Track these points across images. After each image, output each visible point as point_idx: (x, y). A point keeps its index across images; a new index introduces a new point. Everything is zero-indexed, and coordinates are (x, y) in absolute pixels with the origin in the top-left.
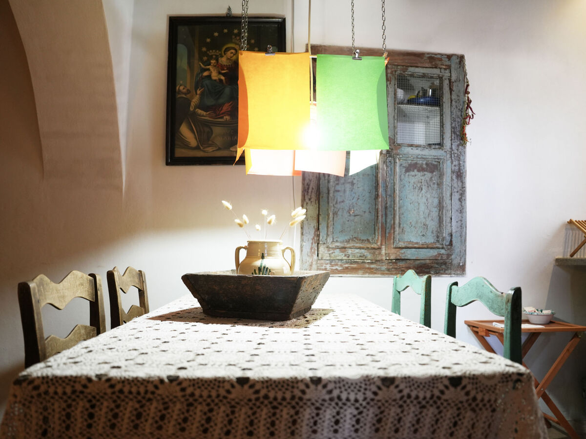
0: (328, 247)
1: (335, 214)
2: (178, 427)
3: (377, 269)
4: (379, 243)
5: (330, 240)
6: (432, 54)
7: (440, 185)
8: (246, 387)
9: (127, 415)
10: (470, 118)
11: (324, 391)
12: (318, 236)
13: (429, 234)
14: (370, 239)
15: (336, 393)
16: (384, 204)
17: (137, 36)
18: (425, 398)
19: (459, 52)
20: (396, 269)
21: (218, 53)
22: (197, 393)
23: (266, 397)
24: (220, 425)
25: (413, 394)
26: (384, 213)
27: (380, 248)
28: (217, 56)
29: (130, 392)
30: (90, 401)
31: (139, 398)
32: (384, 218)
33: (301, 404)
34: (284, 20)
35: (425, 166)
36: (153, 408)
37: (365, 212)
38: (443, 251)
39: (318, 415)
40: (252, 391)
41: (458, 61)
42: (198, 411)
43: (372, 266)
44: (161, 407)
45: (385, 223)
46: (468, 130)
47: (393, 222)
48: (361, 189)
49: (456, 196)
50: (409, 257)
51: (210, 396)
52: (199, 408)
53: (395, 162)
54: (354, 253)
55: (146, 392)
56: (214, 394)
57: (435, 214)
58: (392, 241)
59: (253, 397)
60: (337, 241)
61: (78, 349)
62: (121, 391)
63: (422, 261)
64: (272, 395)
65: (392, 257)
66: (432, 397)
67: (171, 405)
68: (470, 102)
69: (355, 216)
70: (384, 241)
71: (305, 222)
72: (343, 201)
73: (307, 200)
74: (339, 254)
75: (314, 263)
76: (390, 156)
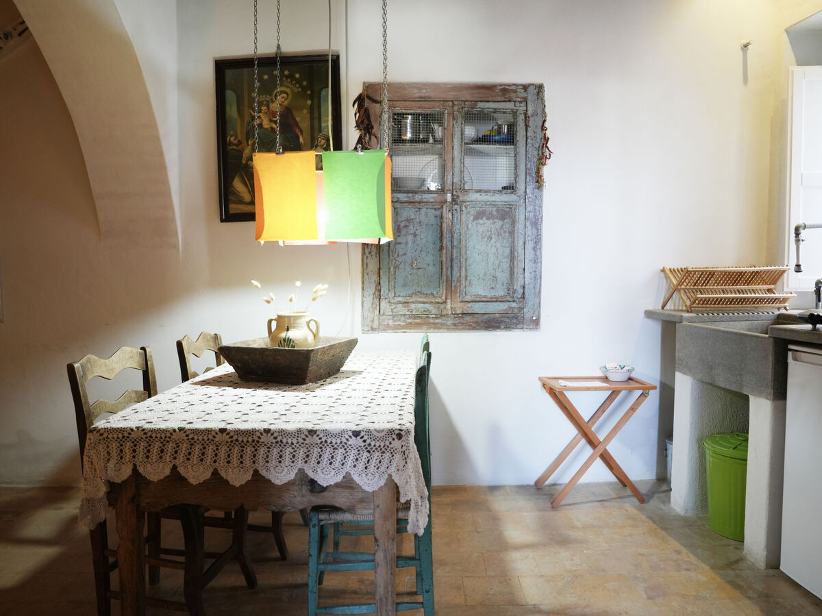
0: (389, 302)
1: (396, 267)
2: (186, 458)
3: (442, 324)
4: (444, 298)
5: (391, 294)
6: (505, 85)
7: (512, 233)
8: (225, 434)
9: (156, 450)
10: (546, 158)
11: (272, 437)
12: (380, 291)
13: (499, 286)
14: (435, 293)
15: (279, 438)
16: (449, 256)
17: (183, 84)
18: (336, 443)
19: (537, 81)
20: (462, 323)
21: (268, 98)
22: (196, 437)
23: (237, 440)
24: (210, 457)
25: (329, 441)
26: (450, 265)
27: (445, 302)
28: (267, 101)
29: (156, 437)
30: (133, 442)
31: (162, 440)
32: (449, 271)
33: (258, 445)
34: (338, 57)
35: (495, 213)
36: (170, 447)
37: (429, 265)
38: (514, 305)
39: (269, 451)
40: (228, 436)
41: (536, 91)
42: (196, 448)
43: (437, 321)
44: (175, 446)
45: (450, 276)
46: (546, 171)
47: (459, 274)
48: (425, 240)
49: (529, 245)
50: (477, 311)
51: (203, 440)
52: (197, 446)
53: (461, 210)
54: (417, 308)
55: (166, 437)
56: (206, 438)
57: (506, 264)
58: (458, 294)
59: (229, 440)
60: (399, 296)
61: (128, 411)
62: (151, 437)
63: (491, 315)
64: (240, 439)
65: (458, 312)
66: (341, 442)
67: (180, 444)
68: (547, 140)
69: (418, 269)
70: (450, 294)
71: (366, 276)
72: (405, 254)
73: (367, 254)
74: (401, 309)
75: (376, 318)
76: (456, 204)
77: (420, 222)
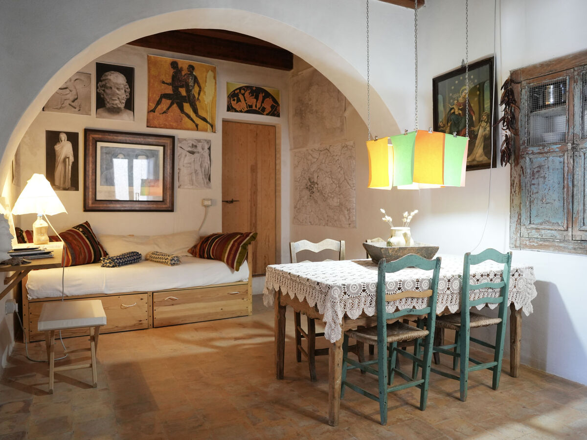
0: (526, 228)
1: (531, 202)
3: (564, 248)
4: (565, 226)
5: (528, 222)
12: (520, 219)
14: (559, 222)
16: (570, 193)
20: (580, 248)
26: (571, 200)
27: (567, 230)
28: (457, 97)
32: (571, 204)
34: (493, 58)
37: (555, 200)
43: (561, 245)
45: (572, 209)
47: (578, 208)
48: (552, 181)
53: (579, 156)
54: (547, 233)
58: (578, 224)
60: (533, 224)
65: (577, 239)
69: (547, 204)
70: (571, 224)
71: (512, 208)
72: (537, 193)
73: (513, 193)
74: (534, 234)
75: (518, 239)
76: (577, 151)
77: (548, 168)
